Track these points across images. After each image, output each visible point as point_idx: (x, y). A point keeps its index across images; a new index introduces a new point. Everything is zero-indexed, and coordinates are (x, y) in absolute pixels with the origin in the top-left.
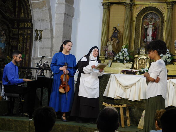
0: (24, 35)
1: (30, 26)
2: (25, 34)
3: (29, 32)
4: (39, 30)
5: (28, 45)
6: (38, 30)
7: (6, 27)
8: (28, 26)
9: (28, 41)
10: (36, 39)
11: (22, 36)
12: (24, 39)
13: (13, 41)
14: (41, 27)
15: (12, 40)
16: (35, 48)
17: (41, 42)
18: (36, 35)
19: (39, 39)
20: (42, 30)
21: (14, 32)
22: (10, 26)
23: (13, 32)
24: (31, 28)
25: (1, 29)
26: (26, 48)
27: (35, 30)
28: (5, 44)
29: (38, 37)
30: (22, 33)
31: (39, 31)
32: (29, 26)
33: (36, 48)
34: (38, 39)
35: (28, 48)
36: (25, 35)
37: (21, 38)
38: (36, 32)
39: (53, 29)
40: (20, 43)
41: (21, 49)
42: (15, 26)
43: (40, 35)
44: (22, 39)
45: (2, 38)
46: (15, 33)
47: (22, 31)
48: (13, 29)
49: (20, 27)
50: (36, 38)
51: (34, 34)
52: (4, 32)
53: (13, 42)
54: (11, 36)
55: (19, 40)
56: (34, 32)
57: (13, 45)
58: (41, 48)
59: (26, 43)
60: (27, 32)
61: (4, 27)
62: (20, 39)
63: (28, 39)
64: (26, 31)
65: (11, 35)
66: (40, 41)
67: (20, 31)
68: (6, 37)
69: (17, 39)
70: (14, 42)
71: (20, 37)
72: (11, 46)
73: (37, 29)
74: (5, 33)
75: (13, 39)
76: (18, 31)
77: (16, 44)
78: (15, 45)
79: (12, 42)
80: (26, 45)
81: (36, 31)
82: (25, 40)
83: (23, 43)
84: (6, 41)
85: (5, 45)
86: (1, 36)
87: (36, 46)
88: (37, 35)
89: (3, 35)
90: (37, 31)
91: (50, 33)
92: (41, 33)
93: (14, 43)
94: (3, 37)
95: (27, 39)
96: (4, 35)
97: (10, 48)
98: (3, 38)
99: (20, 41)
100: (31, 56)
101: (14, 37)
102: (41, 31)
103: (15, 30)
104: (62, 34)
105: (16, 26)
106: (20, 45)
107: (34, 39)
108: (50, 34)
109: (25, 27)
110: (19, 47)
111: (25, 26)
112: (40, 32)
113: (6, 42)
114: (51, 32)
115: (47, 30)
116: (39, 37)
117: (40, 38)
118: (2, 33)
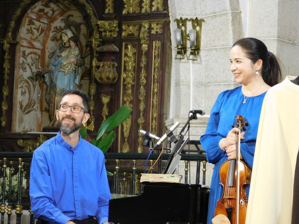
0: (139, 40)
1: (161, 9)
2: (141, 35)
3: (156, 28)
4: (189, 18)
5: (155, 74)
6: (187, 19)
7: (77, 17)
8: (151, 6)
9: (156, 63)
10: (179, 53)
11: (134, 46)
12: (139, 54)
13: (101, 65)
14: (195, 8)
15: (99, 60)
16: (178, 84)
17: (201, 64)
18: (179, 37)
19: (192, 53)
20: (203, 20)
21: (105, 31)
22: (90, 10)
23: (100, 33)
24: (163, 15)
25: (63, 25)
26: (148, 87)
27: (177, 20)
28: (75, 78)
29: (188, 45)
30: (132, 35)
31: (189, 25)
32: (154, 9)
33: (182, 87)
34: (189, 51)
35: (155, 88)
36: (143, 41)
37: (130, 50)
38: (179, 27)
39: (242, 15)
40: (125, 70)
41: (130, 91)
42: (107, 11)
43: (193, 37)
44: (134, 54)
45: (64, 54)
46: (108, 34)
47: (131, 28)
48: (99, 23)
49: (124, 12)
50: (182, 50)
51: (175, 36)
52: (70, 34)
53: (101, 69)
54: (93, 46)
55: (123, 59)
56: (173, 26)
57: (101, 79)
58: (199, 84)
59: (148, 68)
60: (150, 28)
61: (69, 16)
62: (126, 55)
63: (155, 52)
64: (147, 26)
65: (95, 43)
66: (193, 60)
67: (124, 27)
68: (77, 52)
69: (117, 56)
70: (103, 66)
71: (126, 48)
72: (96, 81)
73: (184, 18)
74: (75, 39)
75: (102, 56)
76: (120, 26)
77: (111, 76)
78: (108, 78)
79: (98, 67)
80: (148, 78)
81: (178, 25)
82: (144, 59)
83: (137, 70)
84: (79, 65)
85: (77, 82)
86: (63, 47)
87: (182, 78)
88: (184, 36)
89: (67, 45)
90: (182, 22)
91: (230, 28)
92: (198, 28)
93: (106, 71)
94: (68, 50)
95: (148, 54)
96: (72, 44)
97: (93, 91)
98: (67, 57)
99: (125, 62)
100: (167, 114)
101: (106, 48)
102: (197, 22)
103: (106, 23)
104: (276, 28)
105: (109, 10)
106: (128, 77)
107: (174, 53)
108: (231, 33)
109: (143, 11)
110: (124, 85)
111: (141, 7)
112: (194, 27)
113: (80, 70)
114: (233, 25)
115: (218, 18)
116: (192, 43)
117: (196, 50)
118: (65, 39)
